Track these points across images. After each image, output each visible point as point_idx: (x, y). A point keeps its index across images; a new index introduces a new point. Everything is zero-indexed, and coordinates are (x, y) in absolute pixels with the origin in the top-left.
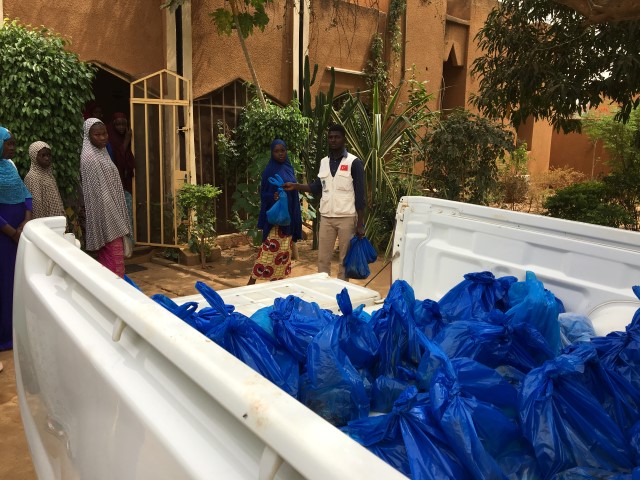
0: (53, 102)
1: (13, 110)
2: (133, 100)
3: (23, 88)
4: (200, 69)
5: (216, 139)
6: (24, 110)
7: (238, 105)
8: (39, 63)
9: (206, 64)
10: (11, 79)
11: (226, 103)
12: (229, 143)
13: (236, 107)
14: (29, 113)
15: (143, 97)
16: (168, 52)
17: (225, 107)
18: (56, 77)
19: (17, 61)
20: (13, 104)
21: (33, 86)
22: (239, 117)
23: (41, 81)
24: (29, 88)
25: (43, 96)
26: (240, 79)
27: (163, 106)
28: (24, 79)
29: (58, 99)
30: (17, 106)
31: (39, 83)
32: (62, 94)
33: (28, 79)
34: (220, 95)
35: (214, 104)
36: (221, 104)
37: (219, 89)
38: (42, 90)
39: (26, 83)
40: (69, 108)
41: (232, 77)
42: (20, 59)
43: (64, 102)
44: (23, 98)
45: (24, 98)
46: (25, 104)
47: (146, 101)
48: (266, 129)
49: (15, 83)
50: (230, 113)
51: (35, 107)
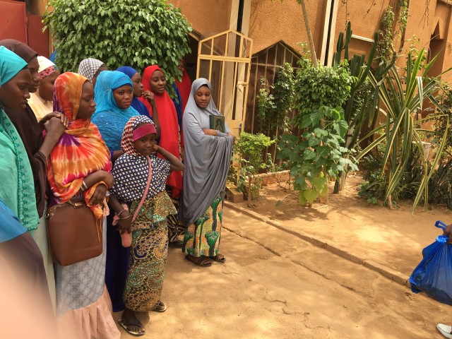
0: (160, 53)
1: (125, 59)
2: (201, 57)
3: (136, 37)
4: (253, 30)
5: (258, 93)
6: (135, 60)
7: (277, 64)
8: (152, 13)
9: (258, 26)
10: (126, 28)
11: (268, 63)
12: (268, 96)
13: (276, 66)
14: (139, 63)
15: (209, 54)
16: (232, 14)
17: (267, 65)
18: (165, 28)
19: (132, 10)
20: (125, 52)
21: (145, 36)
22: (277, 74)
23: (152, 33)
24: (141, 38)
25: (152, 46)
26: (282, 42)
27: (226, 62)
28: (137, 29)
29: (164, 50)
30: (129, 55)
31: (151, 34)
32: (168, 45)
33: (141, 29)
34: (265, 55)
35: (259, 62)
36: (264, 63)
37: (265, 49)
38: (153, 40)
39: (138, 33)
40: (173, 59)
41: (276, 40)
42: (135, 8)
43: (169, 53)
44: (133, 48)
45: (135, 48)
46: (137, 54)
47: (211, 57)
48: (318, 86)
49: (129, 31)
50: (270, 71)
51: (144, 57)
